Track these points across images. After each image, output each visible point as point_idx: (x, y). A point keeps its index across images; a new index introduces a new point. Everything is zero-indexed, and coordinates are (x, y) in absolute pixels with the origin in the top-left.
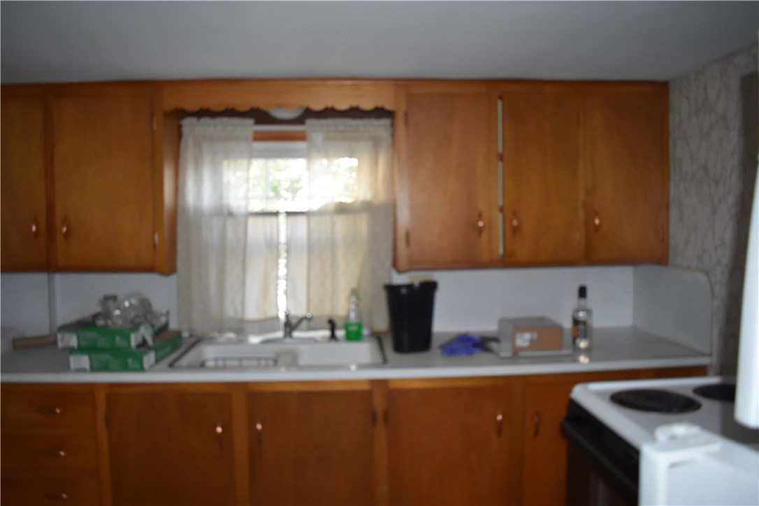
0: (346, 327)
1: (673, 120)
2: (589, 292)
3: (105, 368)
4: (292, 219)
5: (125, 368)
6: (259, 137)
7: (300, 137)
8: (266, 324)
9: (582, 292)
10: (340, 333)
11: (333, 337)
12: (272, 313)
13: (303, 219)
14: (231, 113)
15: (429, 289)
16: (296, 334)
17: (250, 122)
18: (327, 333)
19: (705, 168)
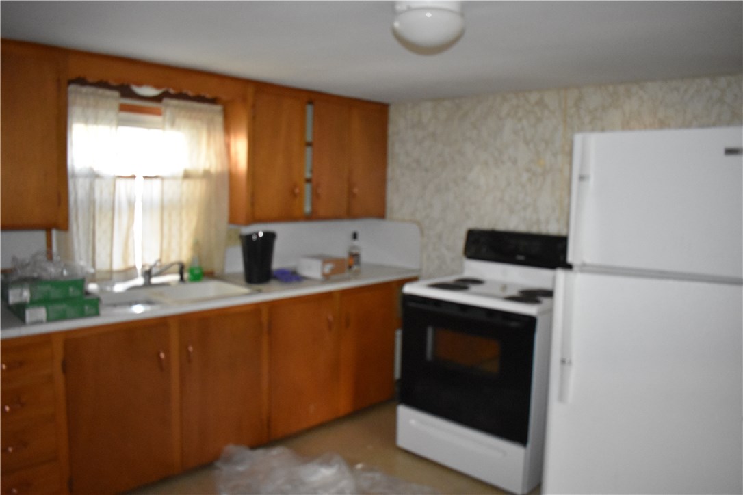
0: (191, 271)
1: (391, 129)
2: (360, 236)
3: (63, 317)
4: (148, 181)
5: (82, 315)
6: (124, 108)
7: (157, 113)
8: (128, 274)
9: (355, 236)
10: (186, 276)
11: (182, 279)
12: (131, 264)
13: (158, 182)
14: (103, 84)
15: (270, 237)
16: (154, 280)
17: (116, 94)
18: (176, 277)
19: (418, 161)
